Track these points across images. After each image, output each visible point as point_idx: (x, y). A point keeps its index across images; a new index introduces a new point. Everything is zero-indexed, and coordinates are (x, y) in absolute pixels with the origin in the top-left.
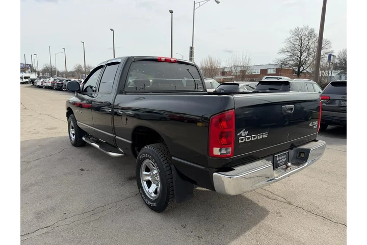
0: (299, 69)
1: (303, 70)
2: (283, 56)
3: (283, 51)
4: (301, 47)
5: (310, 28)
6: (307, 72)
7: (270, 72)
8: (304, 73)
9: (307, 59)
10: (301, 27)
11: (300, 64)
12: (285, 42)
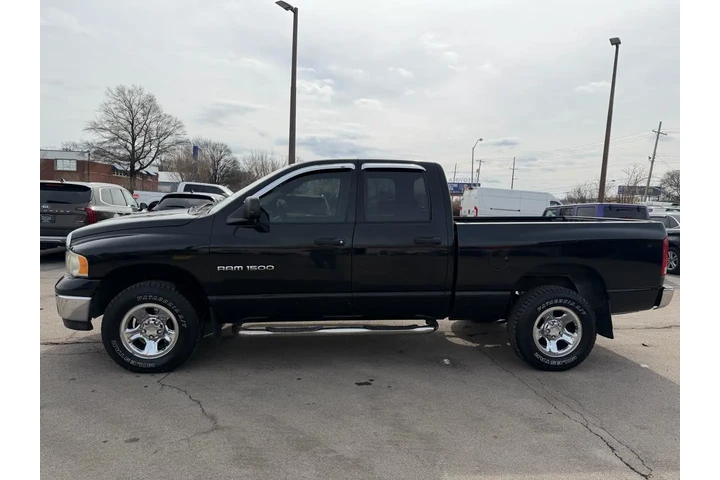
0: (132, 167)
1: (141, 168)
2: (97, 138)
3: (95, 128)
4: (132, 125)
5: (146, 92)
6: (148, 174)
7: (60, 166)
8: (142, 174)
9: (146, 148)
10: (129, 86)
11: (133, 158)
12: (100, 110)
